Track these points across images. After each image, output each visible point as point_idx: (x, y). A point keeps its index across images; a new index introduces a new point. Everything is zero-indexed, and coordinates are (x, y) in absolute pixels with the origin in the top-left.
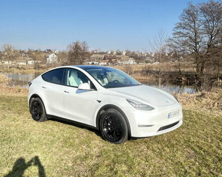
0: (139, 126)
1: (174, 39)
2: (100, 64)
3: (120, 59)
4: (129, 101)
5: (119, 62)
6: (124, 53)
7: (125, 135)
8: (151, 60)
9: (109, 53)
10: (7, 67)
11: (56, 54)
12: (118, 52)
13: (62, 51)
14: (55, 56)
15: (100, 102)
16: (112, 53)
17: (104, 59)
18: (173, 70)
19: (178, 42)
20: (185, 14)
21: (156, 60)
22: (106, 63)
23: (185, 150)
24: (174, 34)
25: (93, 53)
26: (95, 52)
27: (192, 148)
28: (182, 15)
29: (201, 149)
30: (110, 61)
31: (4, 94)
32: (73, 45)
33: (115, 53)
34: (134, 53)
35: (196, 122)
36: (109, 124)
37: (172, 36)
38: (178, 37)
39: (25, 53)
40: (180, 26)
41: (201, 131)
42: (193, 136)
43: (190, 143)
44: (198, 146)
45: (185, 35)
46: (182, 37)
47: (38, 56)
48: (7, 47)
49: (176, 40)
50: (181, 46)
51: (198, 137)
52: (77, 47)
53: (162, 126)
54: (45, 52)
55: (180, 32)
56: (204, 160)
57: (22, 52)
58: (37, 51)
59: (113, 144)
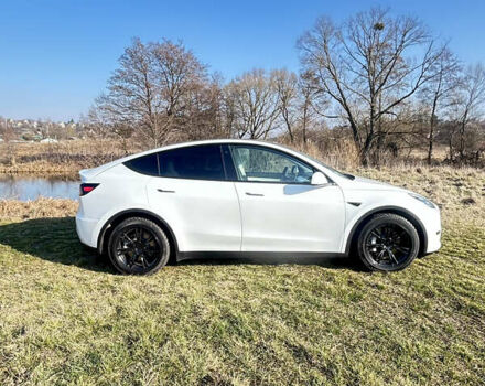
1: (112, 98)
8: (34, 135)
15: (357, 205)
20: (128, 56)
24: (112, 89)
28: (122, 57)
37: (107, 92)
40: (121, 76)
45: (130, 93)
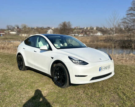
0: (76, 76)
1: (127, 18)
2: (79, 36)
3: (92, 32)
4: (70, 58)
5: (92, 34)
6: (95, 28)
7: (67, 82)
8: (113, 33)
9: (85, 28)
10: (23, 38)
11: (52, 30)
12: (91, 28)
13: (56, 28)
14: (52, 31)
15: (52, 58)
16: (87, 28)
17: (82, 32)
18: (126, 39)
19: (130, 20)
21: (116, 33)
22: (83, 35)
23: (112, 95)
24: (128, 14)
25: (75, 29)
26: (77, 28)
27: (118, 94)
29: (125, 95)
30: (86, 33)
31: (12, 53)
32: (62, 24)
33: (89, 28)
34: (101, 28)
35: (128, 75)
36: (58, 74)
38: (130, 17)
39: (35, 29)
40: (131, 9)
41: (129, 81)
42: (122, 84)
43: (117, 90)
44: (123, 93)
45: (134, 15)
46: (132, 16)
47: (42, 31)
48: (23, 26)
49: (128, 19)
50: (132, 23)
51: (126, 85)
52: (64, 25)
53: (94, 77)
54: (46, 28)
55: (131, 14)
56: (124, 104)
57: (32, 29)
58: (41, 28)
59: (60, 88)
